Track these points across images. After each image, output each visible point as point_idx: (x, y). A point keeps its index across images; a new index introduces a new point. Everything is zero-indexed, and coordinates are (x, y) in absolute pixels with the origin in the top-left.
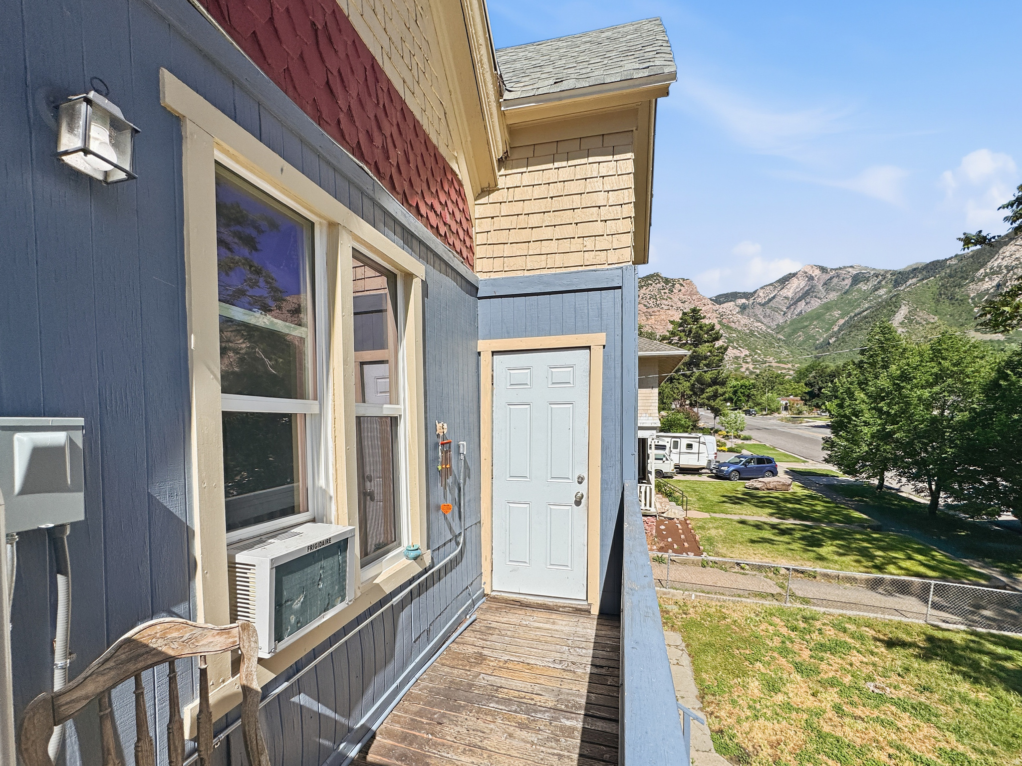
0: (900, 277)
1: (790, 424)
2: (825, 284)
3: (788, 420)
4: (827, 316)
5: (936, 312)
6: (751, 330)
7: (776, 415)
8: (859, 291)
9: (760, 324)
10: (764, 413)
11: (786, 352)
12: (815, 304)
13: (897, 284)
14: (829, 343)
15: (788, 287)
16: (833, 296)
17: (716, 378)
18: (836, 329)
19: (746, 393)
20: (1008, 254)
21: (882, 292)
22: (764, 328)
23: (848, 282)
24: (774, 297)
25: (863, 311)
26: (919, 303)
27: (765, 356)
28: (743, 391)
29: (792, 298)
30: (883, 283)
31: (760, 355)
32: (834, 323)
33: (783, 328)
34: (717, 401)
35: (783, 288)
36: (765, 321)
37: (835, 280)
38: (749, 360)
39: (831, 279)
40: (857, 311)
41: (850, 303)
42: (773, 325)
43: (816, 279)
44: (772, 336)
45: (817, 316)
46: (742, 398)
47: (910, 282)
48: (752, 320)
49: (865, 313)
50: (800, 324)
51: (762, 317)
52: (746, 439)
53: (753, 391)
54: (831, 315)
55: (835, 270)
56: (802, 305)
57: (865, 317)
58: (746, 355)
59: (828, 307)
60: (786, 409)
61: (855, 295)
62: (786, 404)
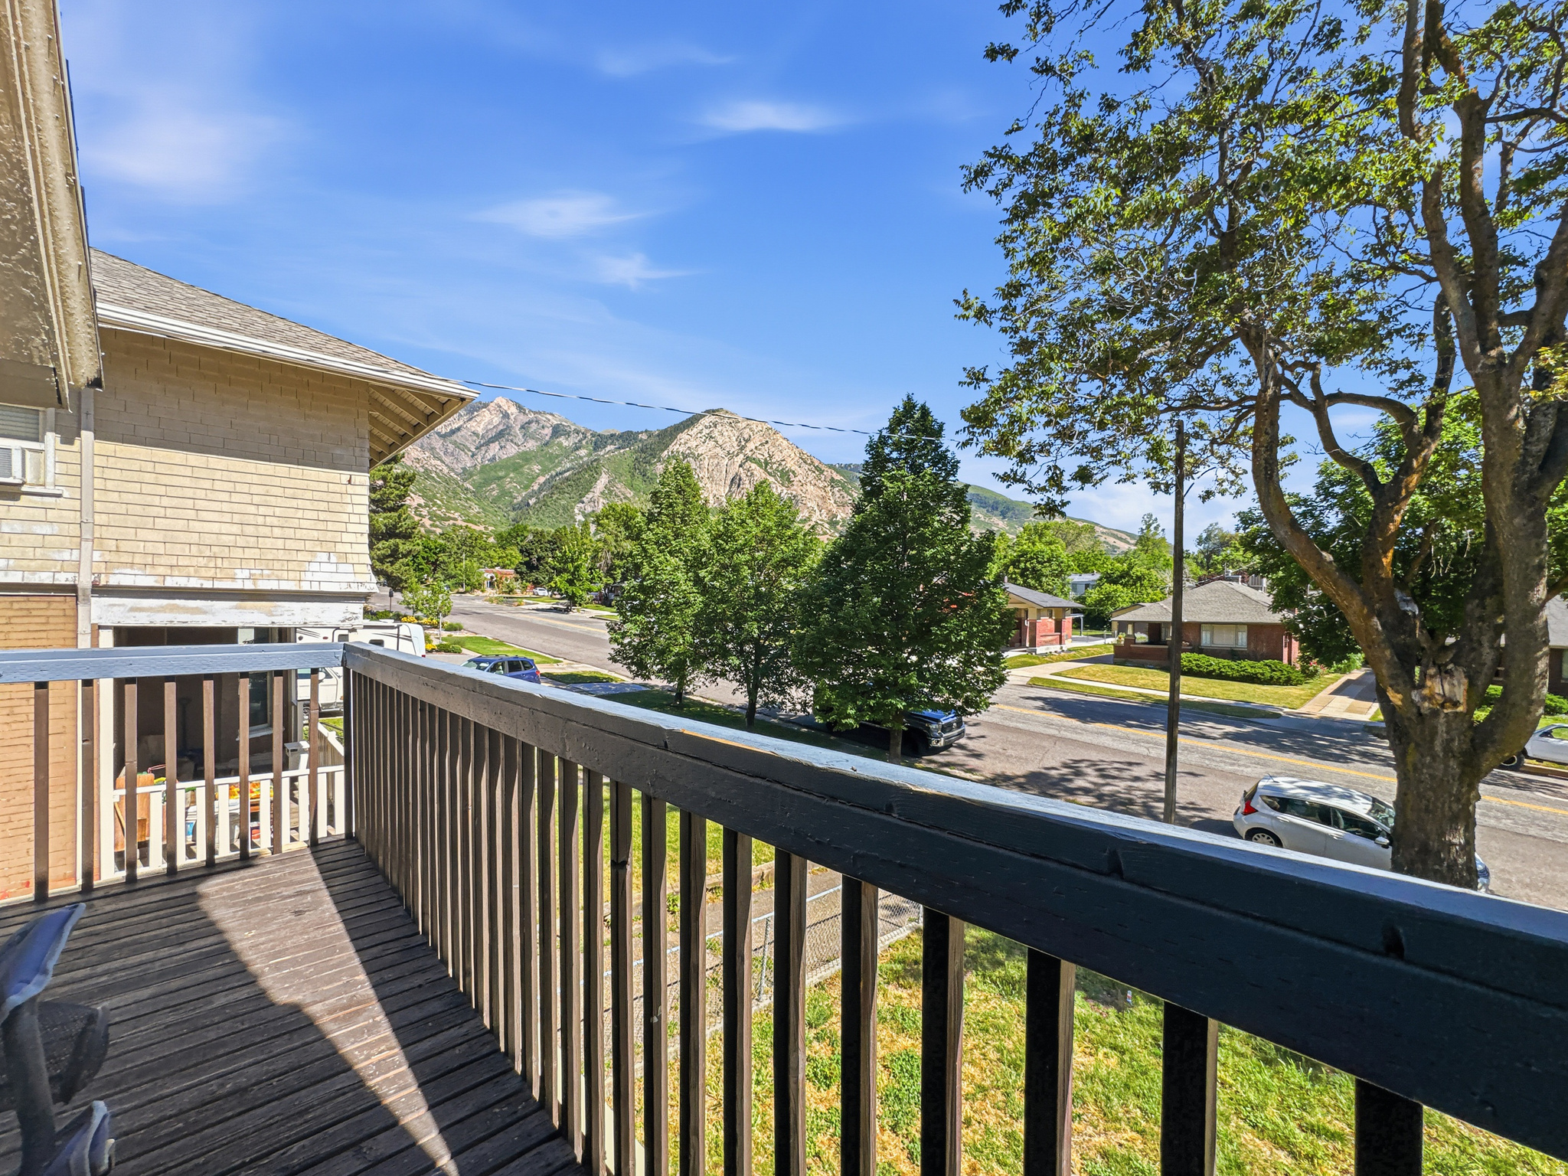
0: (600, 442)
1: (504, 606)
2: (522, 427)
3: (500, 601)
4: (526, 470)
5: (632, 487)
6: (426, 469)
7: (478, 593)
8: (560, 445)
9: (439, 463)
10: (461, 590)
11: (476, 509)
12: (512, 450)
13: (596, 447)
14: (528, 504)
15: (478, 419)
16: (532, 445)
17: (395, 526)
18: (536, 487)
19: (433, 560)
20: (682, 441)
21: (583, 452)
22: (446, 470)
23: (548, 431)
24: (459, 429)
25: (565, 472)
26: (616, 475)
27: (448, 509)
28: (425, 555)
29: (483, 437)
30: (584, 442)
31: (439, 507)
32: (534, 479)
33: (471, 475)
34: (397, 565)
35: (470, 419)
36: (447, 460)
37: (534, 426)
38: (425, 512)
39: (529, 422)
40: (558, 469)
41: (552, 458)
42: (458, 467)
43: (512, 417)
44: (457, 483)
45: (515, 466)
46: (424, 566)
47: (609, 448)
48: (427, 454)
49: (567, 474)
50: (491, 473)
51: (442, 453)
52: (452, 628)
53: (442, 557)
54: (529, 469)
55: (535, 413)
56: (494, 448)
57: (567, 479)
58: (419, 505)
59: (526, 458)
60: (491, 585)
61: (554, 450)
62: (492, 578)
